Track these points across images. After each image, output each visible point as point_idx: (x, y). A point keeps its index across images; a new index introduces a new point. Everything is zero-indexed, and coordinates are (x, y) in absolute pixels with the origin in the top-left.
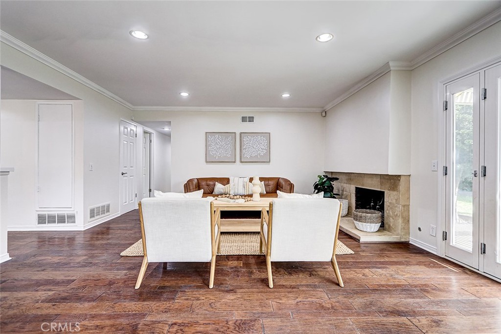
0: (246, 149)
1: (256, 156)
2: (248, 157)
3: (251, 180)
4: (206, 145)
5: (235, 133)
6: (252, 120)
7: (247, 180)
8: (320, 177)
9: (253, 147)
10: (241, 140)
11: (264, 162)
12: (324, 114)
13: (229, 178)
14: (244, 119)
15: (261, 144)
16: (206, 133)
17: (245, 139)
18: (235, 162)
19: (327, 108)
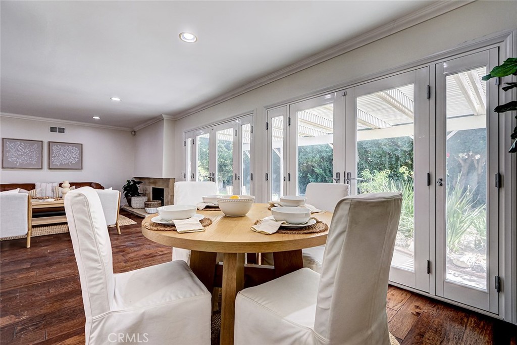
0: (55, 157)
1: (68, 164)
2: (58, 164)
3: (60, 185)
4: (3, 152)
5: (42, 141)
6: (63, 131)
7: (57, 185)
8: (128, 181)
9: (64, 156)
10: (49, 148)
11: (76, 169)
12: (133, 133)
13: (34, 184)
14: (53, 130)
15: (73, 153)
16: (3, 139)
17: (54, 148)
18: (42, 169)
19: (136, 129)
